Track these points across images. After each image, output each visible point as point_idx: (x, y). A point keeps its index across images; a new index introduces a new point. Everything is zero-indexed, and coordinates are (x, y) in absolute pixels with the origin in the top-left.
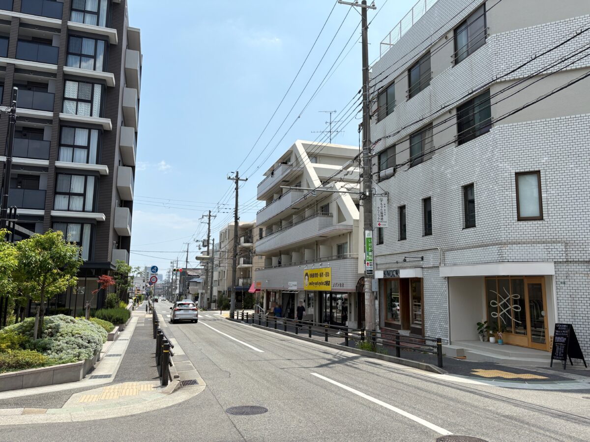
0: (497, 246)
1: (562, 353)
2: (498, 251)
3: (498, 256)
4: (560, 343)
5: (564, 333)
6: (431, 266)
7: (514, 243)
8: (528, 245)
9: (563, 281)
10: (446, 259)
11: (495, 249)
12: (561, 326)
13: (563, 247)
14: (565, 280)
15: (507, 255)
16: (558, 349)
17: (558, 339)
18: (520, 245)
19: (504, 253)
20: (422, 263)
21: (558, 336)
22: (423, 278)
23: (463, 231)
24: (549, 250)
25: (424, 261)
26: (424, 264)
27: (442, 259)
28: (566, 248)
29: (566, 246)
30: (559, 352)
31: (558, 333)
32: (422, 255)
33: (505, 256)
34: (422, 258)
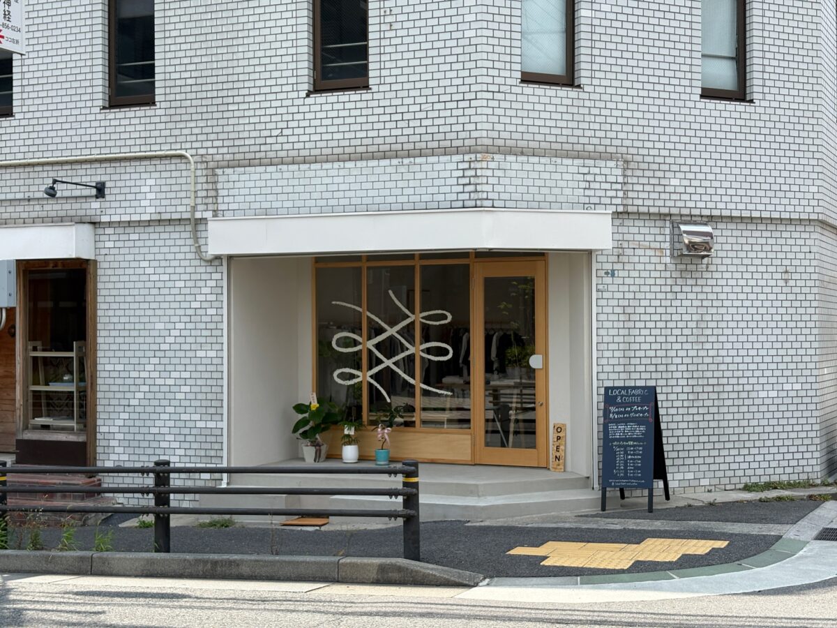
0: (456, 158)
1: (636, 468)
2: (460, 173)
3: (460, 189)
4: (627, 440)
5: (636, 412)
6: (146, 217)
7: (511, 151)
8: (543, 160)
9: (608, 267)
10: (221, 193)
11: (448, 166)
12: (623, 392)
13: (619, 172)
14: (617, 266)
15: (489, 188)
16: (620, 457)
17: (618, 430)
18: (524, 158)
19: (484, 180)
20: (96, 204)
21: (617, 421)
22: (95, 261)
23: (308, 101)
24: (589, 178)
25: (108, 198)
26: (110, 210)
27: (200, 194)
28: (625, 176)
29: (624, 169)
30: (626, 466)
31: (618, 413)
32: (98, 179)
33: (485, 188)
34: (100, 190)
